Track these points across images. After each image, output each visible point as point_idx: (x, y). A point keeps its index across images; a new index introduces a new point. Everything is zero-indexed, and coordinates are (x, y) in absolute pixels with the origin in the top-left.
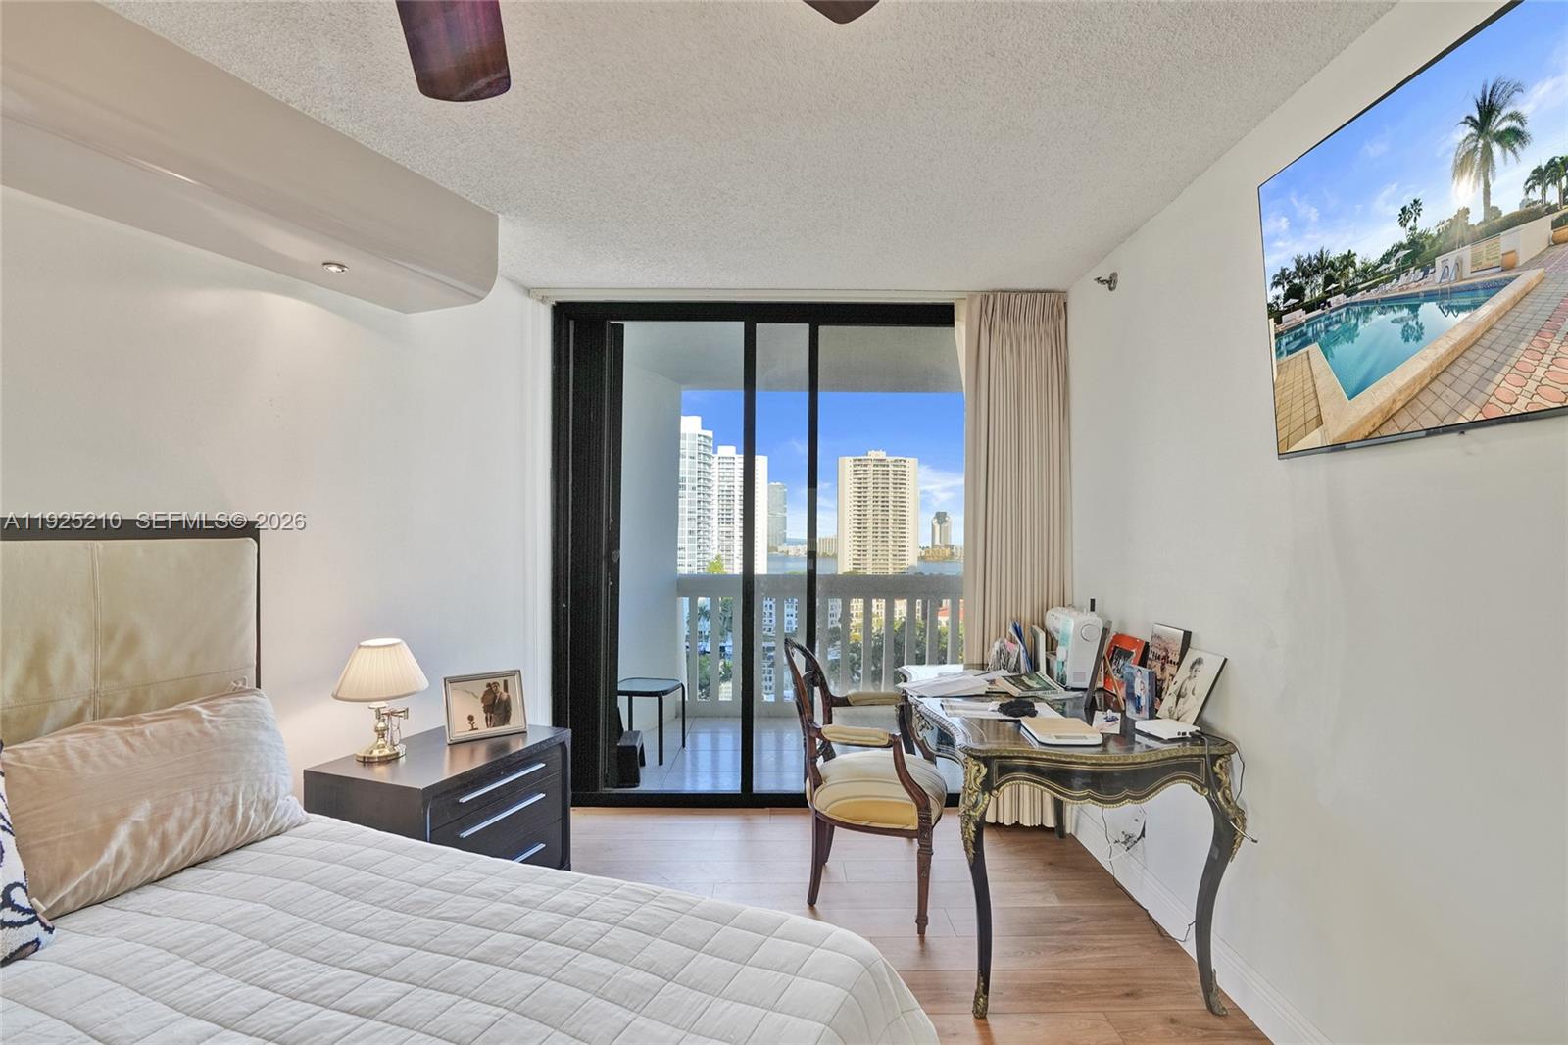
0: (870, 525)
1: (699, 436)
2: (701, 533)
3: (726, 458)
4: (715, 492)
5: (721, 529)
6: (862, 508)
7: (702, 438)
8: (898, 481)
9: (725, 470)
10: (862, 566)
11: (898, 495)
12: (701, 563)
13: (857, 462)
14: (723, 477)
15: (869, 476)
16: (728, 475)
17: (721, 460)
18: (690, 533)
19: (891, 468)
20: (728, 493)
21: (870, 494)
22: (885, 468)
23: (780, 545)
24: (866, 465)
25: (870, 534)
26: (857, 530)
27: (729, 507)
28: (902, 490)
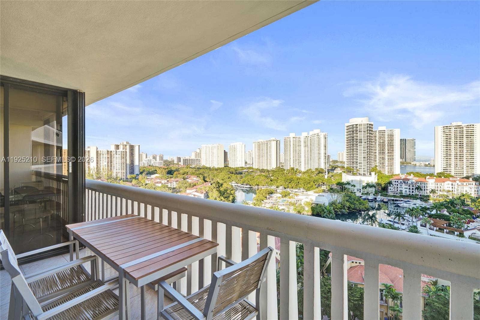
0: (453, 153)
1: (367, 124)
2: (368, 158)
3: (382, 131)
4: (378, 143)
5: (380, 156)
6: (448, 146)
7: (368, 125)
8: (469, 134)
9: (381, 135)
10: (448, 171)
11: (469, 140)
12: (369, 168)
13: (445, 128)
14: (380, 138)
15: (452, 133)
16: (383, 137)
17: (380, 132)
18: (364, 158)
19: (465, 129)
20: (383, 143)
21: (453, 140)
22: (462, 129)
23: (413, 162)
24: (451, 129)
25: (453, 157)
26: (445, 156)
27: (383, 148)
28: (472, 138)
